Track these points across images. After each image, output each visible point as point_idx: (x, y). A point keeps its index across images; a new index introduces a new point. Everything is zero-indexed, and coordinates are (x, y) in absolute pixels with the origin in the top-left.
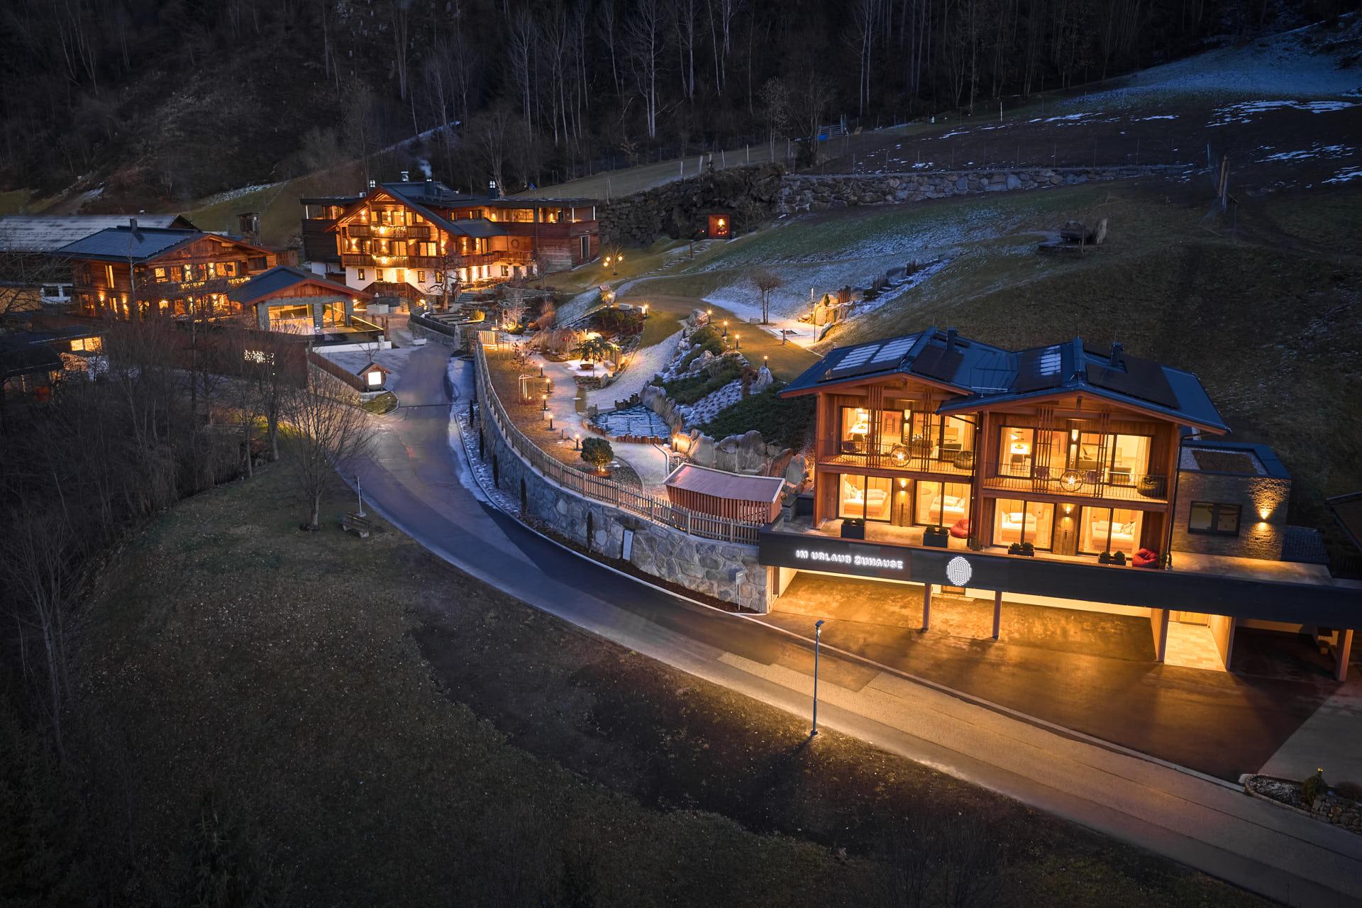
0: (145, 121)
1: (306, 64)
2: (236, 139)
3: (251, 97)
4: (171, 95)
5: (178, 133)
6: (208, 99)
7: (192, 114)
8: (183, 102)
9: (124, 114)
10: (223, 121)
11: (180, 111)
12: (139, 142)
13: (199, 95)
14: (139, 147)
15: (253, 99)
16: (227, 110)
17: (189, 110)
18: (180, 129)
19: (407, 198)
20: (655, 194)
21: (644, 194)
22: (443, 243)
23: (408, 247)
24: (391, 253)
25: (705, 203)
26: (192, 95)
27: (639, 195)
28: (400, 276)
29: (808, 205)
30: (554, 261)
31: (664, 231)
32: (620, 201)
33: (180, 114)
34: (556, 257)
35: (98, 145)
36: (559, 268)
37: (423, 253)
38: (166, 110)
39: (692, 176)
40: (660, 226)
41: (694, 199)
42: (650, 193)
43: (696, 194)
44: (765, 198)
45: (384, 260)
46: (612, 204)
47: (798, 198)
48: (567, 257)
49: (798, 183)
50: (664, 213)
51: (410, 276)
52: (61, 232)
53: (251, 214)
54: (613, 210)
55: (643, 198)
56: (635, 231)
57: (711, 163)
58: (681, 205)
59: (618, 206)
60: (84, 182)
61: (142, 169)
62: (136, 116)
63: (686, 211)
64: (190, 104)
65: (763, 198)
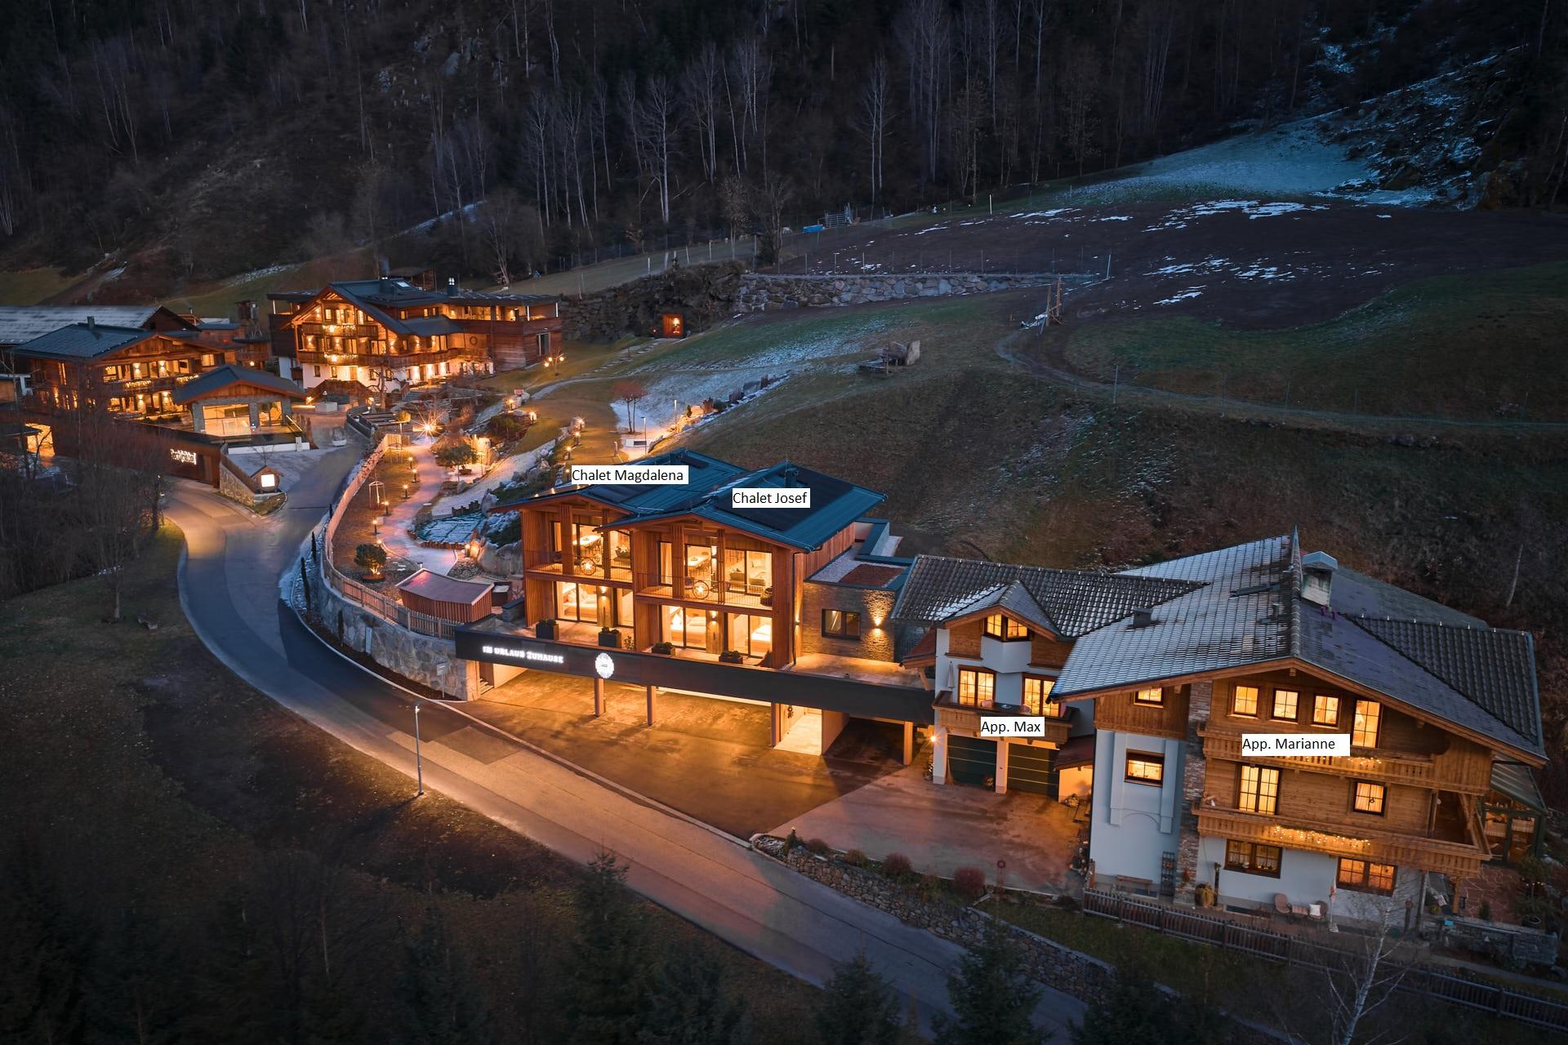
0: (177, 195)
1: (342, 137)
2: (263, 217)
3: (283, 171)
4: (205, 168)
5: (205, 210)
6: (239, 174)
7: (221, 189)
8: (215, 176)
9: (157, 188)
10: (252, 197)
11: (210, 186)
12: (167, 218)
13: (231, 169)
14: (166, 224)
15: (285, 174)
16: (257, 185)
17: (218, 186)
18: (207, 206)
19: (357, 297)
20: (624, 290)
21: (615, 290)
22: (392, 342)
23: (359, 345)
24: (345, 350)
25: (667, 300)
26: (225, 169)
27: (610, 290)
28: (353, 374)
29: (763, 305)
30: (508, 359)
31: (629, 328)
32: (593, 296)
33: (209, 190)
34: (510, 355)
35: (129, 220)
36: (514, 366)
37: (375, 351)
38: (199, 185)
39: (656, 273)
40: (627, 322)
41: (657, 296)
42: (619, 289)
43: (658, 291)
44: (723, 296)
45: (334, 358)
46: (584, 299)
47: (754, 297)
48: (521, 356)
49: (755, 282)
50: (631, 310)
51: (362, 375)
52: (44, 324)
53: (249, 301)
54: (585, 305)
55: (613, 293)
56: (605, 327)
57: (676, 260)
58: (646, 302)
59: (590, 302)
60: (109, 259)
61: (164, 248)
62: (169, 190)
63: (651, 308)
64: (222, 178)
65: (721, 297)
